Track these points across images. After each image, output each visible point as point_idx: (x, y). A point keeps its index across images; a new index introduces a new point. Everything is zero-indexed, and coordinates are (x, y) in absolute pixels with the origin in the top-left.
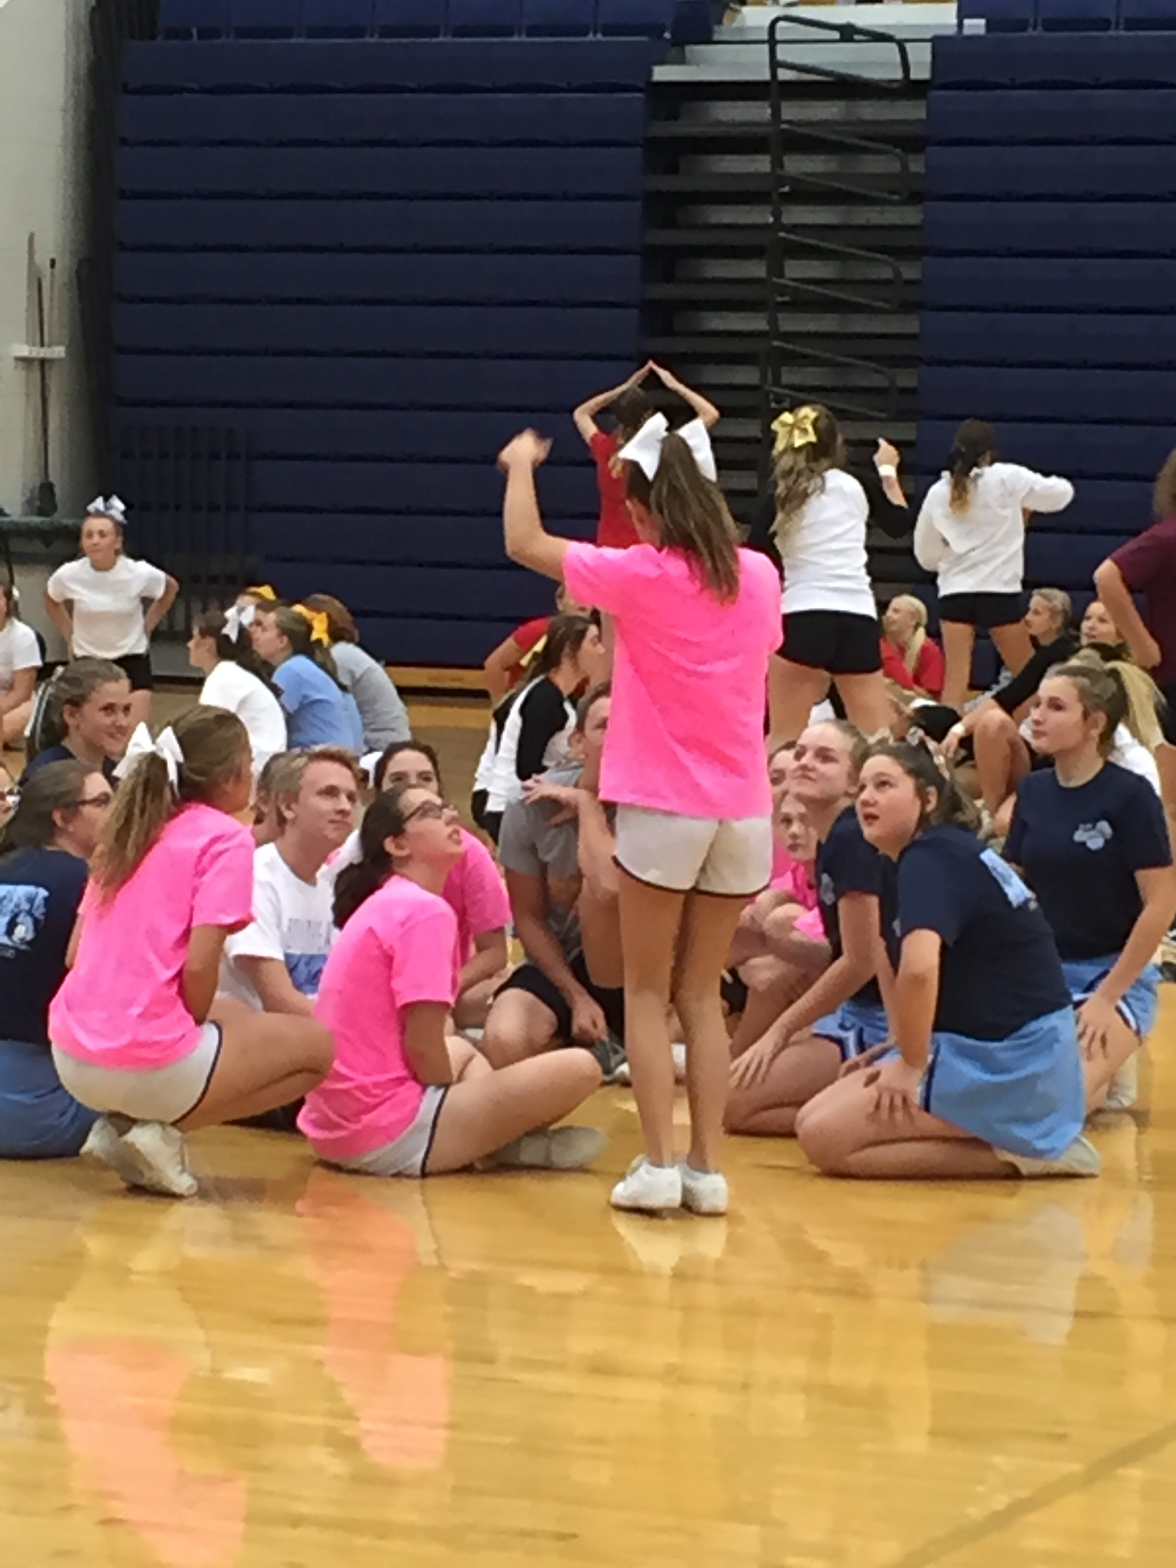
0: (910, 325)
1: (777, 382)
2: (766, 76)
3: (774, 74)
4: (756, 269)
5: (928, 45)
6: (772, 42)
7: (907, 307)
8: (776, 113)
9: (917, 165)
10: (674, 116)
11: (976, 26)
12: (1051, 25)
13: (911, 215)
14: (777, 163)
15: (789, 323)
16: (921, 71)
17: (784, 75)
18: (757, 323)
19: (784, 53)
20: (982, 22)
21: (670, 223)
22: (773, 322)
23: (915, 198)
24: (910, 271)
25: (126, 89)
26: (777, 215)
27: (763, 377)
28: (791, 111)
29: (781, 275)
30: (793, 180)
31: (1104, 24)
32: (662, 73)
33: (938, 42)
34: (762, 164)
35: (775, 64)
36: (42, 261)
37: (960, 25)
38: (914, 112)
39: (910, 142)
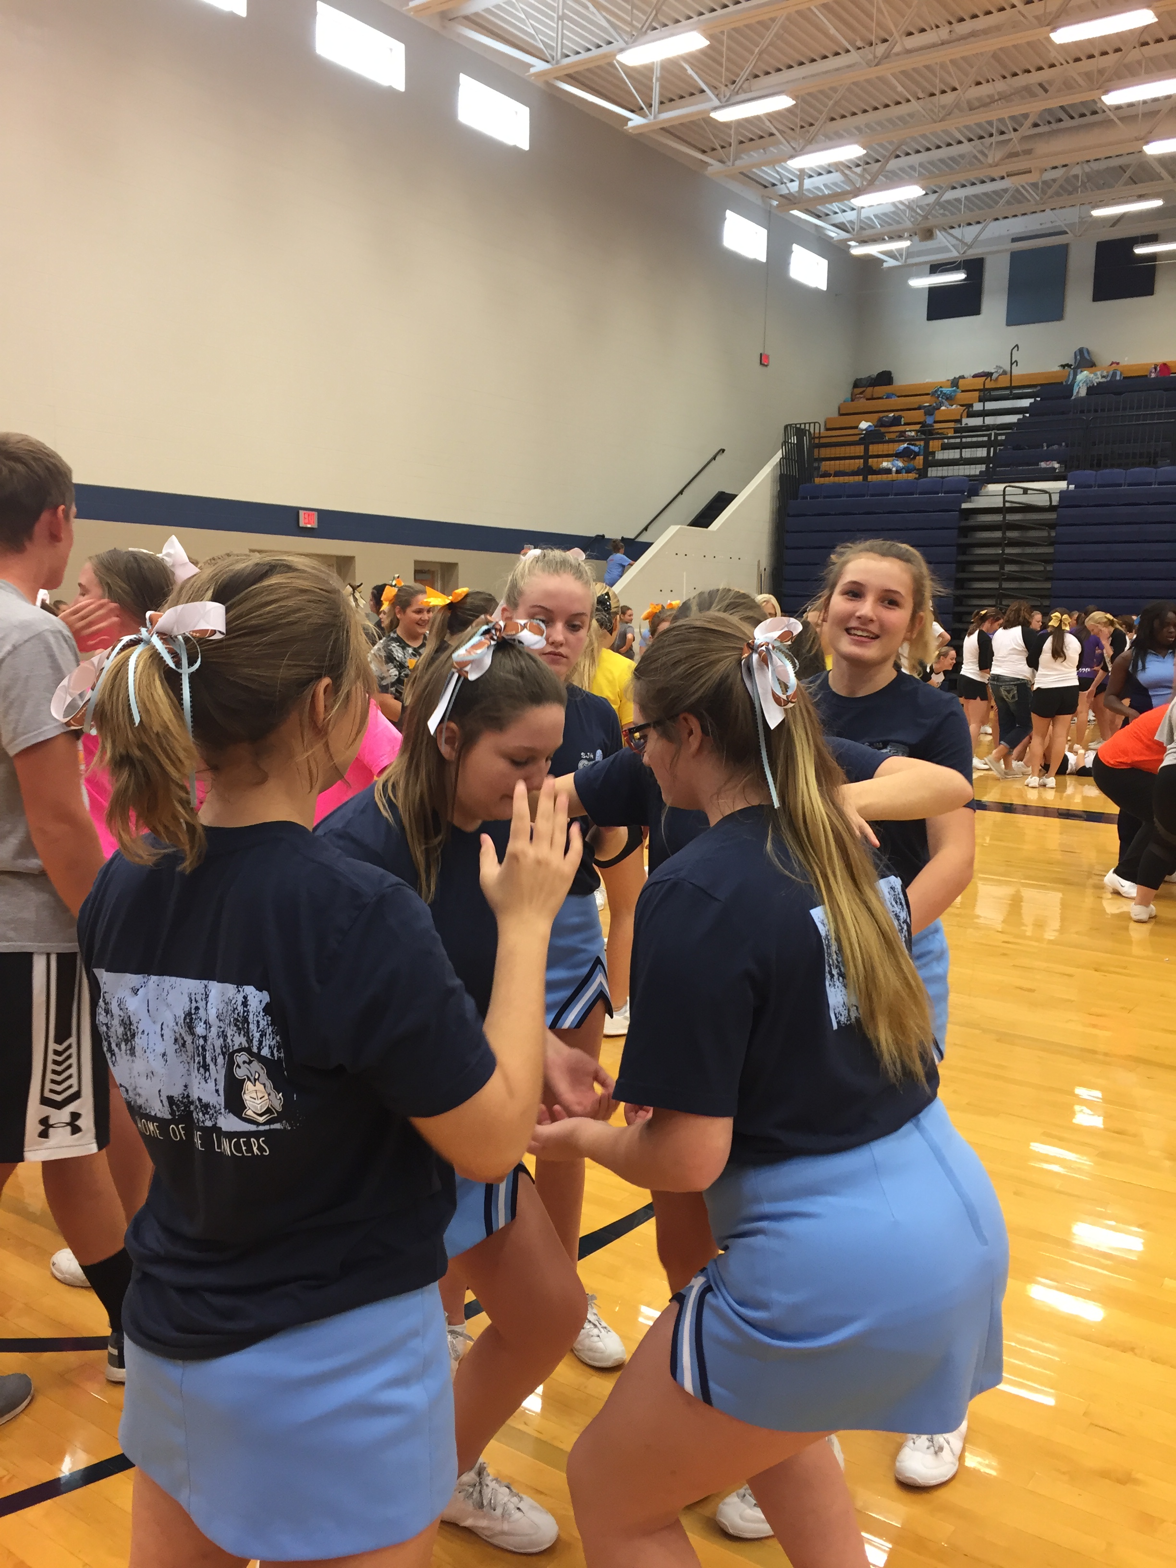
0: (1048, 585)
1: (1001, 604)
2: (1002, 505)
3: (1004, 504)
4: (996, 568)
5: (1058, 495)
6: (1004, 495)
7: (1047, 579)
8: (1004, 518)
9: (1053, 534)
10: (967, 519)
12: (1100, 486)
14: (1004, 533)
15: (1006, 585)
16: (1054, 503)
17: (1007, 505)
18: (995, 585)
19: (1007, 498)
20: (1073, 486)
21: (964, 554)
22: (1000, 585)
23: (1052, 544)
24: (1049, 568)
25: (789, 516)
26: (1003, 551)
27: (996, 602)
28: (1010, 517)
29: (1004, 569)
30: (1009, 538)
32: (964, 506)
33: (1062, 493)
34: (998, 534)
35: (1005, 501)
36: (761, 566)
37: (1068, 487)
38: (1053, 516)
39: (1052, 526)
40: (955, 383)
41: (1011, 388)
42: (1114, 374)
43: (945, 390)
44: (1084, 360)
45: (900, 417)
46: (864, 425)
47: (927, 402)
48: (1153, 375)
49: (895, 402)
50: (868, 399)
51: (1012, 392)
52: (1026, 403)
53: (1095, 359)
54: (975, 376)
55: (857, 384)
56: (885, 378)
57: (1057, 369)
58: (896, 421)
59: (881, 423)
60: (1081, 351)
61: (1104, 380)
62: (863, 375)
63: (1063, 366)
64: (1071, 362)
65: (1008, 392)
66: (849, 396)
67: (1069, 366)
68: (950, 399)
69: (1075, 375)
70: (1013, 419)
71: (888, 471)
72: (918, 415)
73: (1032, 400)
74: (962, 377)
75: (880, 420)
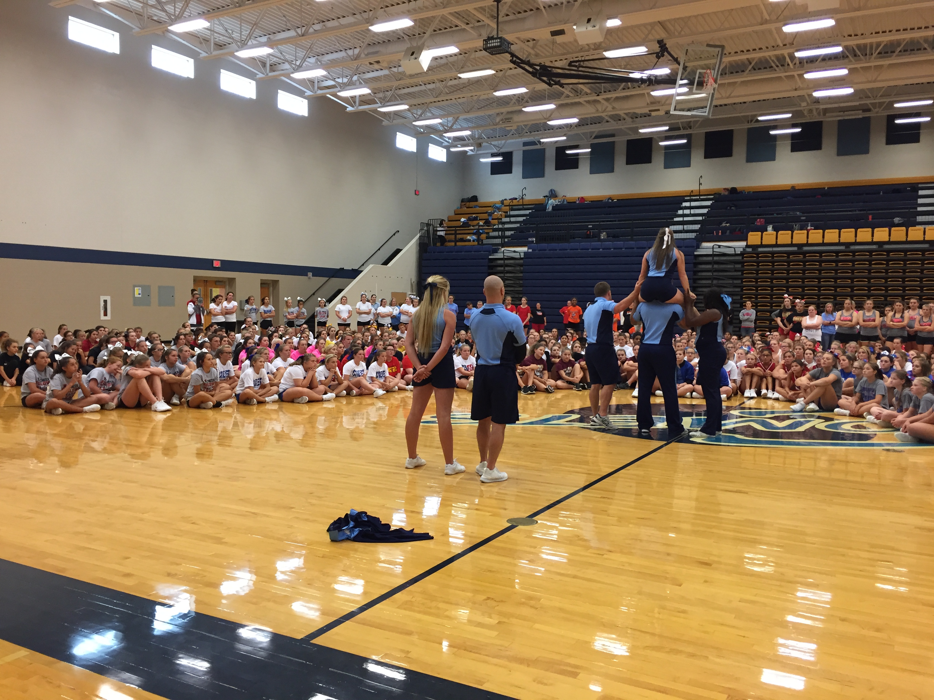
0: (521, 289)
6: (504, 253)
7: (520, 287)
8: (504, 262)
9: (522, 268)
11: (530, 250)
13: (521, 275)
14: (504, 268)
16: (522, 256)
19: (505, 254)
23: (522, 273)
25: (423, 260)
26: (504, 275)
28: (506, 262)
31: (546, 250)
32: (490, 257)
33: (525, 253)
34: (502, 268)
35: (504, 256)
36: (412, 282)
37: (528, 250)
38: (522, 261)
39: (521, 265)
40: (502, 202)
41: (523, 205)
42: (564, 201)
43: (497, 205)
44: (553, 194)
45: (477, 217)
46: (463, 220)
47: (490, 210)
48: (578, 202)
49: (478, 209)
50: (467, 208)
51: (523, 207)
52: (527, 212)
53: (557, 194)
54: (510, 199)
55: (463, 201)
56: (475, 199)
57: (542, 197)
58: (475, 219)
59: (469, 219)
60: (551, 190)
61: (559, 203)
62: (466, 197)
63: (544, 197)
64: (548, 195)
65: (522, 207)
66: (459, 206)
67: (547, 196)
68: (499, 209)
69: (548, 201)
70: (521, 219)
71: (469, 241)
72: (485, 216)
73: (530, 211)
74: (506, 200)
75: (469, 218)
